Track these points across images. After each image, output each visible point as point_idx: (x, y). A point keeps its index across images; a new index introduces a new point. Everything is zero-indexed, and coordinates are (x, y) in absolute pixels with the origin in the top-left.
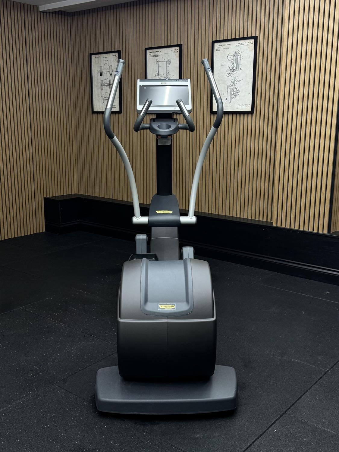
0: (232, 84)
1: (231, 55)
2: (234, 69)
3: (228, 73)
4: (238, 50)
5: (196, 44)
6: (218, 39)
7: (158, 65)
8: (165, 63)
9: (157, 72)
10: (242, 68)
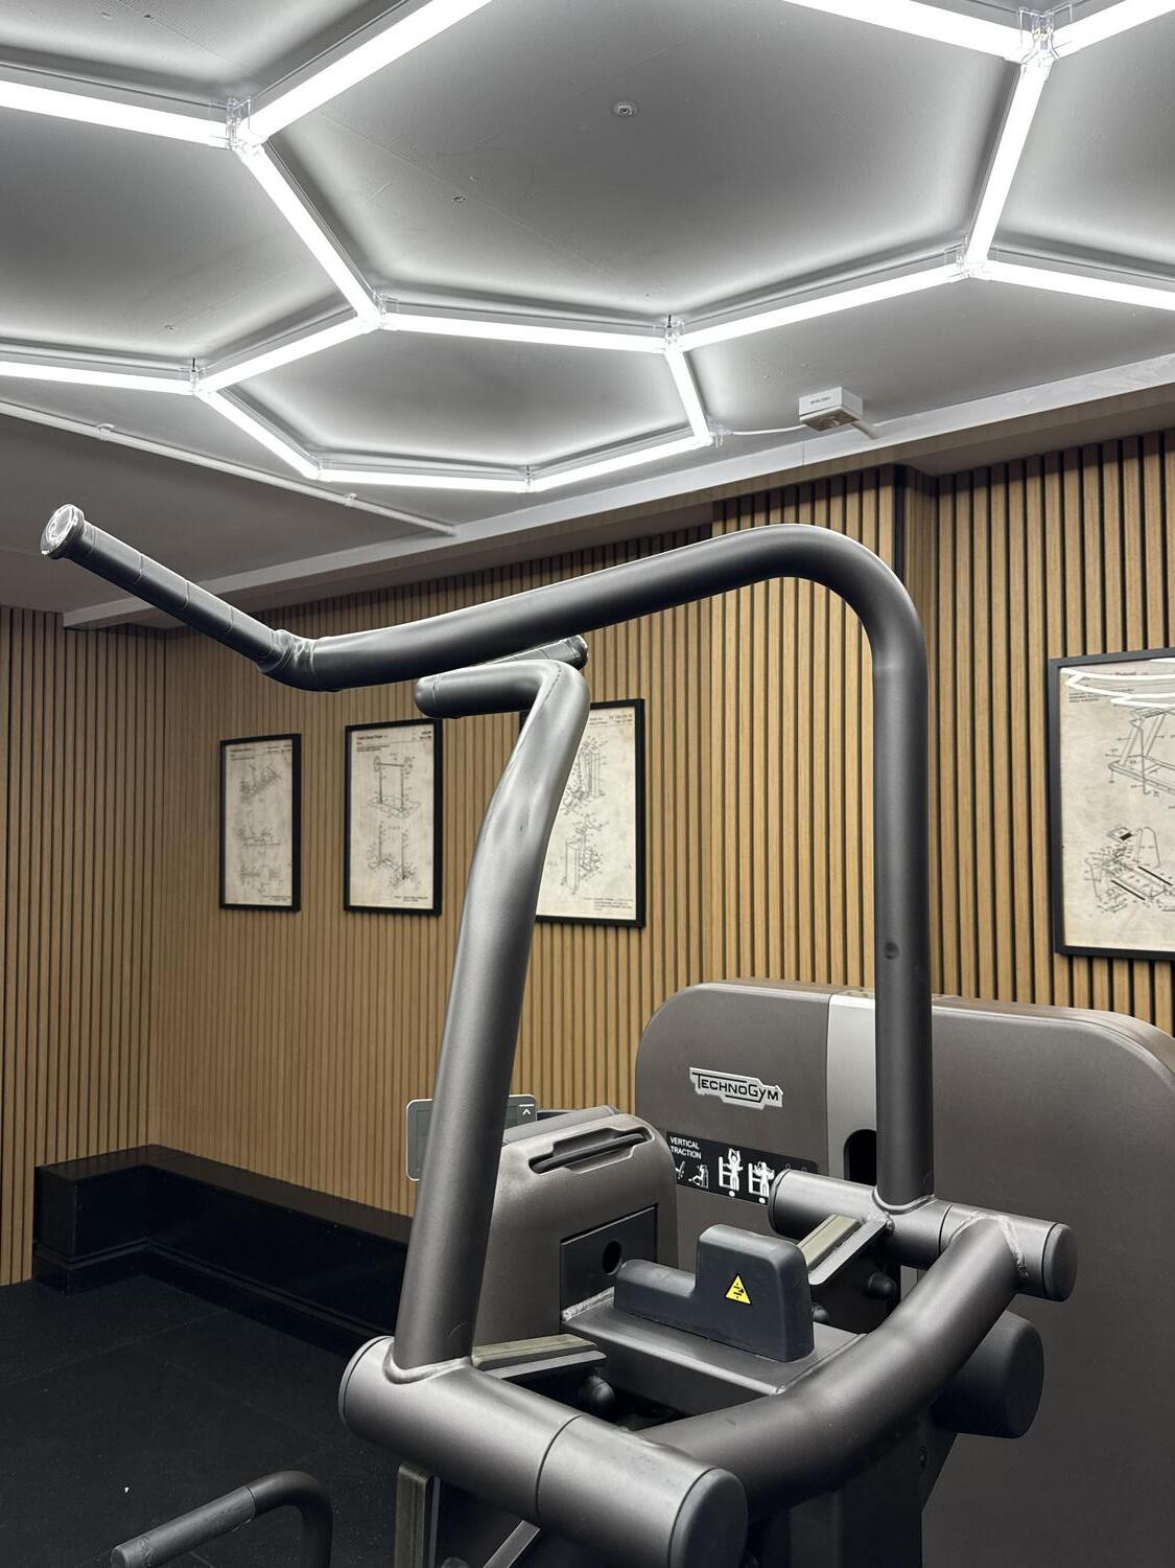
0: (578, 836)
2: (583, 793)
4: (591, 739)
7: (378, 773)
8: (398, 768)
9: (376, 793)
10: (605, 791)
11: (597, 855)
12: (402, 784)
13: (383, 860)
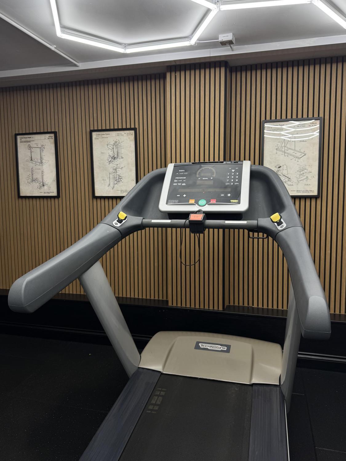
0: (114, 171)
1: (110, 144)
2: (115, 158)
3: (109, 160)
4: (117, 140)
5: (72, 132)
6: (96, 128)
7: (30, 150)
8: (39, 148)
9: (29, 157)
10: (123, 157)
11: (121, 177)
12: (41, 154)
13: (33, 180)
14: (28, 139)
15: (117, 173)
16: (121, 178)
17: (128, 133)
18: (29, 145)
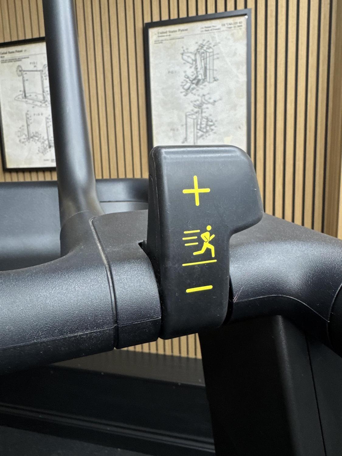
0: (196, 110)
1: (190, 51)
2: (199, 81)
3: (186, 87)
4: (206, 41)
6: (156, 20)
8: (39, 73)
9: (20, 91)
10: (218, 77)
11: (212, 121)
12: (42, 84)
13: (30, 137)
14: (17, 55)
15: (204, 115)
16: (211, 123)
17: (230, 24)
18: (19, 66)
